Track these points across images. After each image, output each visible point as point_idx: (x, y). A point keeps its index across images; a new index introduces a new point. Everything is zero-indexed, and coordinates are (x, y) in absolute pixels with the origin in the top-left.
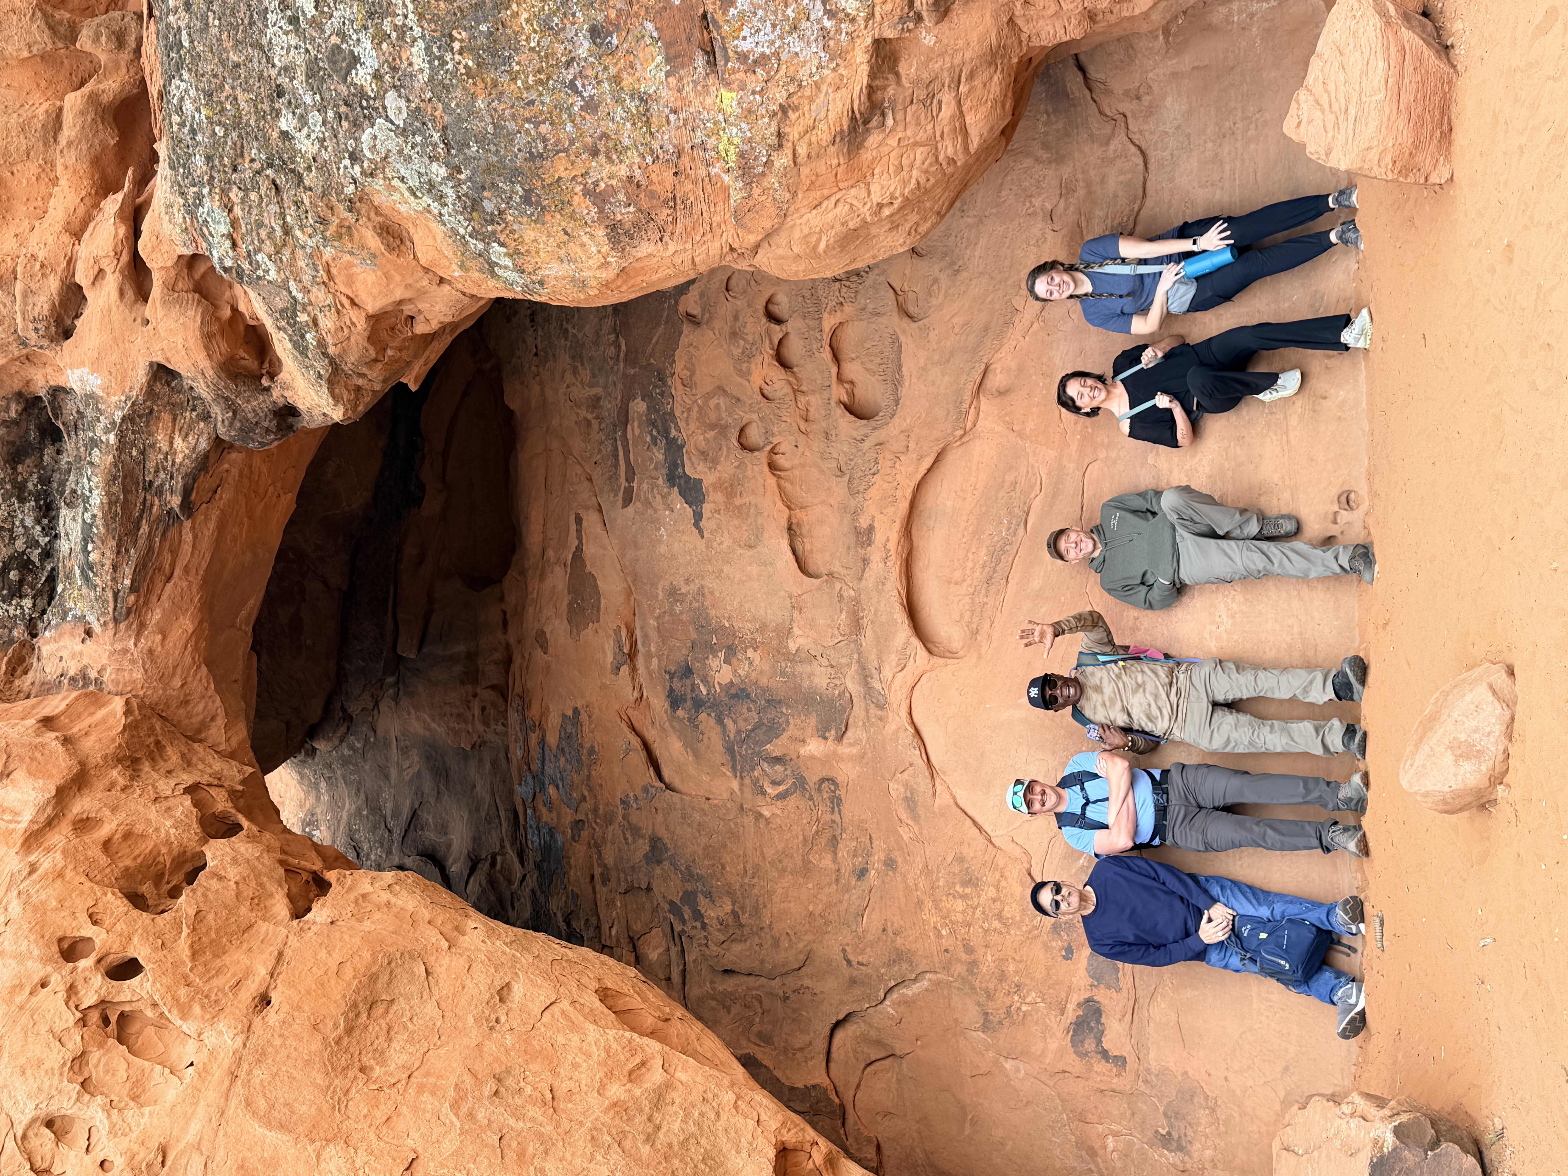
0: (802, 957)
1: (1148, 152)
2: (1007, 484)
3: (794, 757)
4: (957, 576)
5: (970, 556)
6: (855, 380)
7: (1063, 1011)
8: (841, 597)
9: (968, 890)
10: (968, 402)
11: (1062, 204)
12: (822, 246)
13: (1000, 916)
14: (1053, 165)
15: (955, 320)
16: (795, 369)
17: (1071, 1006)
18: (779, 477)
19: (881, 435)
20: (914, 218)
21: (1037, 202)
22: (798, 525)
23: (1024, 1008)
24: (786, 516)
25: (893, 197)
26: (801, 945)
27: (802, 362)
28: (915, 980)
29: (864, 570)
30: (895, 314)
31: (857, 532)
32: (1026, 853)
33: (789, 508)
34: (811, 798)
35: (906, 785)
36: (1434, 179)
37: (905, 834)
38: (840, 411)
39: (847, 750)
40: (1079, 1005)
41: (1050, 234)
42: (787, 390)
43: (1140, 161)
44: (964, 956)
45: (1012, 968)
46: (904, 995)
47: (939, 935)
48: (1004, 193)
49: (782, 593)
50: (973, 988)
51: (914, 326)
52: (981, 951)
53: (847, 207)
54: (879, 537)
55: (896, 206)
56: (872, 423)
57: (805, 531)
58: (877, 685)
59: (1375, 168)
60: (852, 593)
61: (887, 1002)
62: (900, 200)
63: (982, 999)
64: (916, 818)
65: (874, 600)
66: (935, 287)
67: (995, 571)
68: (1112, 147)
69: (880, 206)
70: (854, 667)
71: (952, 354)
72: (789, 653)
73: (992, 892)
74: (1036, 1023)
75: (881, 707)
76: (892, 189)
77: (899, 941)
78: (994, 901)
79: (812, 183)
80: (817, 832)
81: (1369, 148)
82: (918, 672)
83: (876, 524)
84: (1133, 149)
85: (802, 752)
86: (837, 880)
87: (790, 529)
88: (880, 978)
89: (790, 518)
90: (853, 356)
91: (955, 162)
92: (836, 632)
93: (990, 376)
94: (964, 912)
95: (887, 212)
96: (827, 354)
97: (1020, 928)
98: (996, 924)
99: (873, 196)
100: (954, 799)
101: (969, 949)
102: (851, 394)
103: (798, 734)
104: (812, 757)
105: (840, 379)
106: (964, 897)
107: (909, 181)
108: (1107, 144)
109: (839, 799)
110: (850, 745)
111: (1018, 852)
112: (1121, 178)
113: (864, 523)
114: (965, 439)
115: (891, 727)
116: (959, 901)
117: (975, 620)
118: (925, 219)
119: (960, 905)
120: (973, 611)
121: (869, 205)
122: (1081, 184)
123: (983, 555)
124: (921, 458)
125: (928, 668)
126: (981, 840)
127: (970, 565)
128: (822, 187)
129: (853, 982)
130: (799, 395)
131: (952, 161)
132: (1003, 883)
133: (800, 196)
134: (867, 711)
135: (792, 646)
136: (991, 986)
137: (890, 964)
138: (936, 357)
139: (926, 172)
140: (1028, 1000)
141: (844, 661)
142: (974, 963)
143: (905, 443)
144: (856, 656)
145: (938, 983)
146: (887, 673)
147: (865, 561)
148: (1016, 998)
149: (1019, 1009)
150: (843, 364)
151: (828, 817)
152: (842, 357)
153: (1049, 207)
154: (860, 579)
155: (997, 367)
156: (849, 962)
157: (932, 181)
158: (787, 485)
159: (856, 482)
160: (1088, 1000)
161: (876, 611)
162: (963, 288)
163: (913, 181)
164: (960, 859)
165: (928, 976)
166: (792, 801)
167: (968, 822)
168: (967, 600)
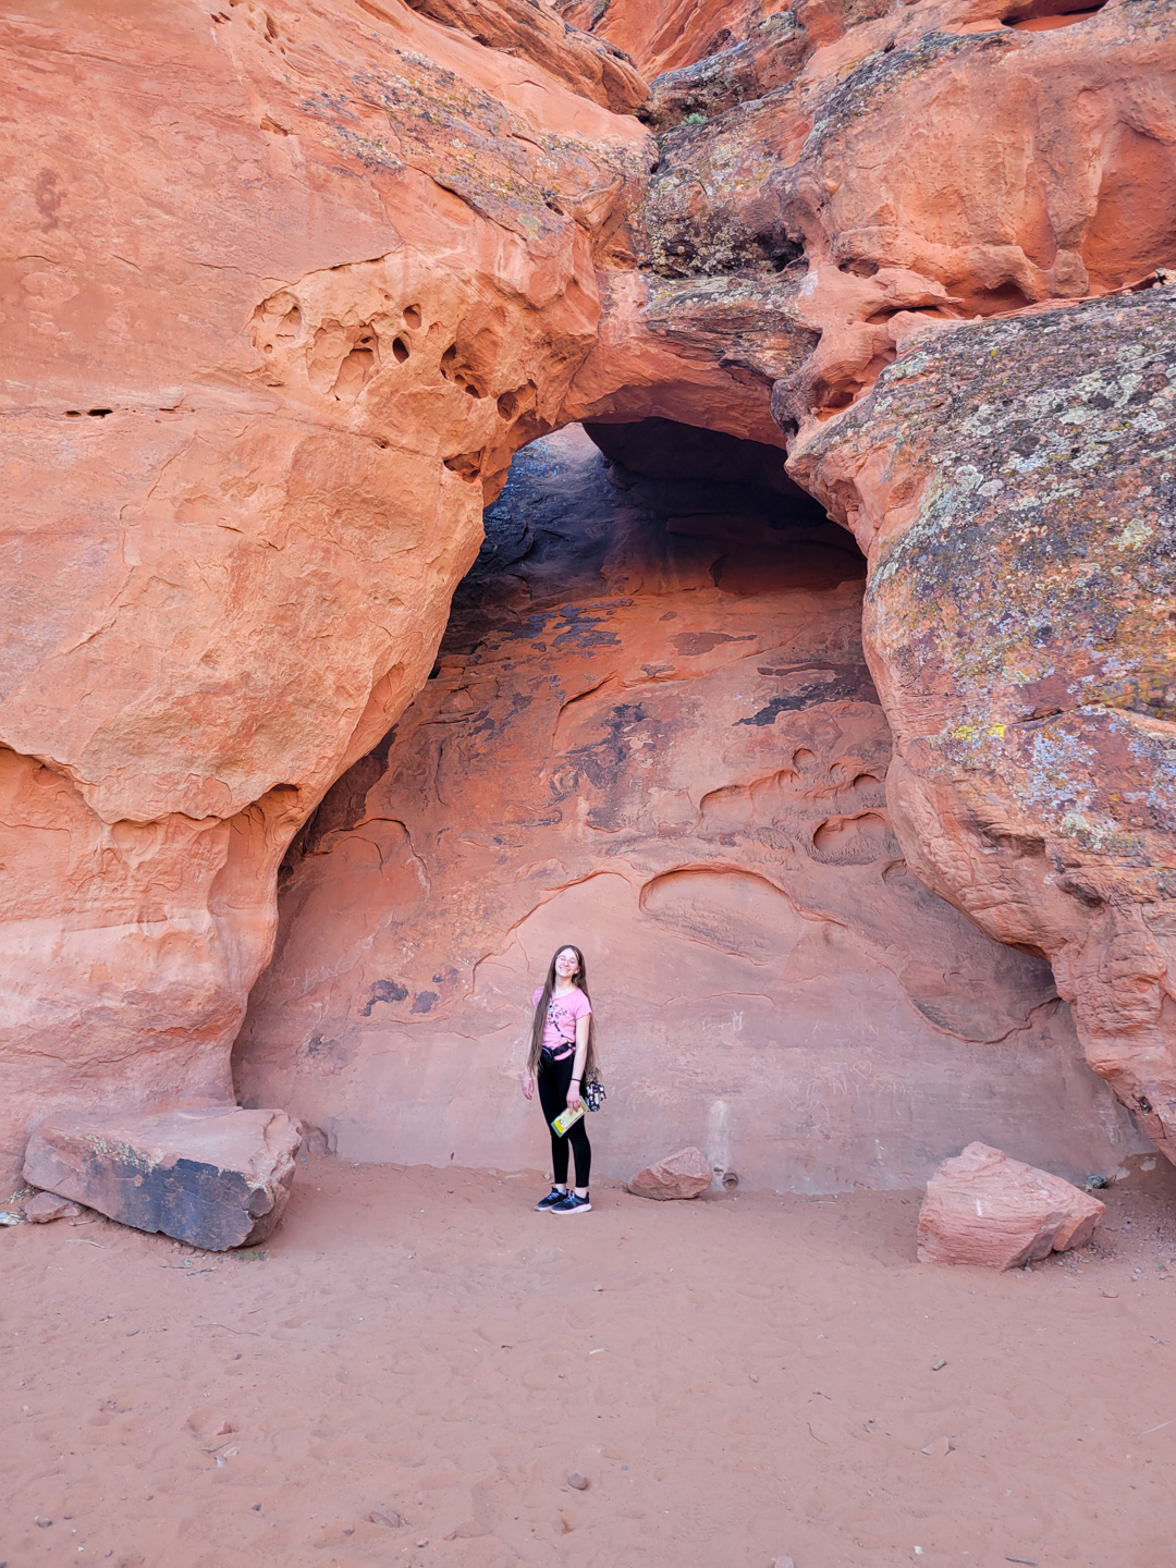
0: (446, 801)
1: (1001, 1044)
2: (761, 941)
3: (577, 793)
4: (698, 905)
5: (712, 915)
6: (844, 832)
7: (401, 975)
8: (686, 824)
9: (481, 912)
10: (820, 913)
11: (963, 981)
12: (903, 804)
13: (463, 933)
14: (994, 975)
15: (881, 903)
16: (853, 788)
17: (403, 980)
18: (774, 778)
19: (801, 850)
20: (927, 870)
21: (967, 963)
22: (740, 793)
23: (404, 949)
24: (744, 784)
25: (935, 854)
26: (454, 800)
27: (859, 793)
28: (426, 877)
29: (704, 839)
30: (888, 860)
31: (732, 835)
32: (504, 952)
33: (751, 786)
34: (550, 805)
35: (554, 870)
36: (920, 1250)
37: (521, 870)
38: (820, 821)
39: (580, 829)
40: (404, 986)
41: (942, 971)
42: (837, 783)
43: (994, 1039)
44: (439, 909)
45: (430, 941)
46: (418, 869)
47: (454, 892)
48: (975, 938)
49: (690, 782)
50: (419, 915)
51: (880, 873)
52: (441, 920)
53: (927, 821)
54: (728, 849)
55: (930, 857)
56: (810, 845)
57: (734, 797)
58: (623, 849)
59: (927, 1207)
60: (689, 831)
61: (414, 858)
62: (933, 860)
63: (411, 922)
64: (532, 877)
65: (682, 847)
66: (907, 889)
67: (700, 932)
68: (1006, 1018)
69: (929, 845)
70: (637, 834)
71: (858, 901)
72: (648, 788)
73: (478, 929)
74: (395, 957)
75: (607, 853)
76: (940, 854)
77: (452, 866)
78: (473, 930)
79: (942, 795)
80: (527, 810)
81: (941, 1203)
82: (631, 878)
83: (736, 847)
84: (1004, 1033)
85: (581, 798)
86: (495, 824)
87: (736, 787)
88: (429, 854)
89: (744, 786)
90: (862, 830)
91: (964, 900)
92: (662, 821)
93: (840, 928)
94: (467, 909)
95: (926, 850)
96: (862, 811)
97: (455, 947)
98: (458, 931)
99: (935, 839)
100: (544, 903)
101: (443, 914)
102: (833, 829)
103: (592, 796)
104: (576, 805)
105: (844, 821)
106: (477, 909)
107: (947, 867)
108: (1008, 1015)
109: (549, 824)
110: (584, 831)
111: (505, 946)
112: (982, 1025)
113: (737, 839)
114: (795, 911)
115: (594, 859)
116: (474, 906)
117: (666, 918)
118: (928, 879)
119: (472, 907)
120: (672, 916)
121: (929, 837)
122: (979, 995)
123: (712, 923)
124: (781, 879)
125: (634, 885)
126: (514, 921)
127: (706, 914)
128: (939, 802)
129: (429, 835)
130: (834, 791)
131: (964, 897)
132: (484, 936)
133: (933, 786)
134: (606, 843)
135: (652, 790)
136: (419, 927)
137: (438, 860)
138: (855, 890)
139: (954, 879)
140: (409, 952)
141: (641, 826)
142: (434, 917)
143: (793, 868)
144: (644, 834)
145: (424, 893)
146: (632, 856)
147: (710, 841)
148: (411, 944)
149: (404, 946)
150: (856, 822)
151: (537, 817)
152: (861, 820)
153: (963, 971)
154: (698, 837)
155: (845, 933)
156: (441, 832)
157: (949, 883)
158: (768, 785)
159: (767, 833)
160: (407, 992)
161: (675, 848)
162: (905, 909)
163: (947, 870)
164: (502, 907)
165: (429, 886)
166: (550, 792)
167: (527, 913)
168: (681, 912)
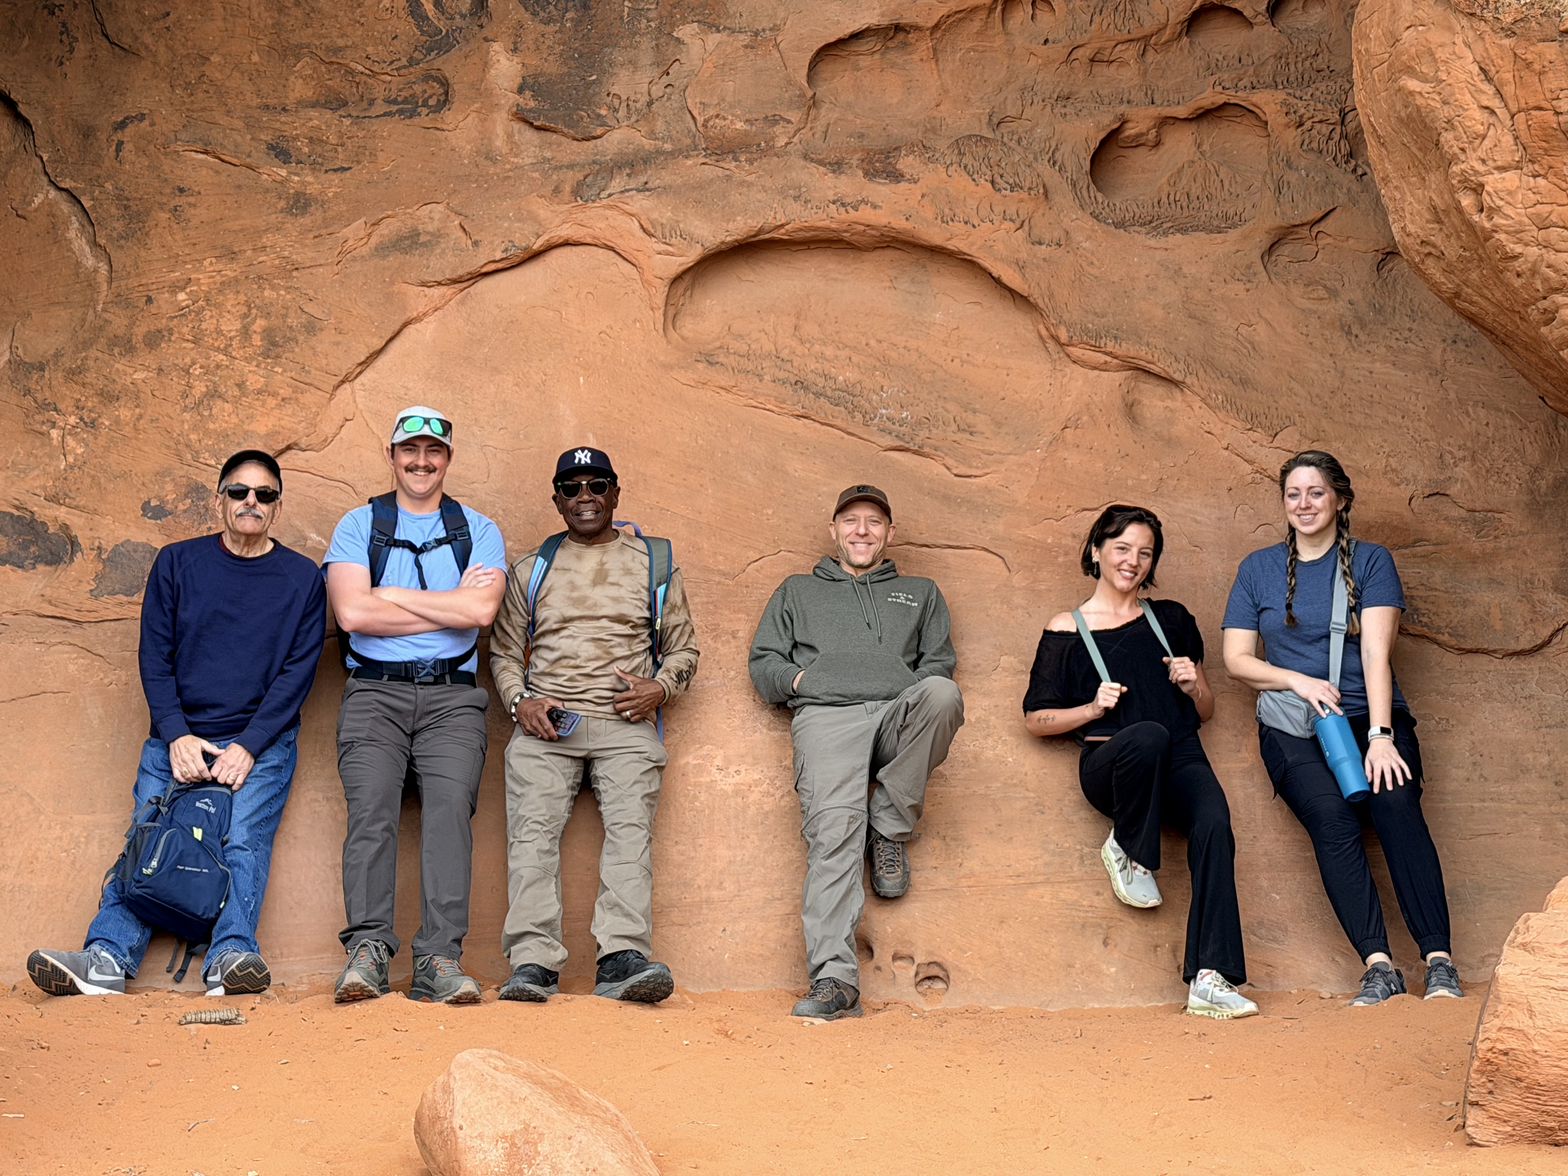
0: (126, 40)
1: (1538, 657)
2: (970, 417)
3: (486, 32)
4: (810, 329)
5: (843, 354)
6: (1162, 149)
7: (53, 499)
8: (774, 120)
9: (257, 340)
10: (1117, 351)
11: (1457, 513)
13: (213, 394)
14: (1525, 498)
15: (1262, 328)
16: (1185, 39)
17: (62, 513)
18: (991, 10)
19: (1063, 197)
20: (1452, 250)
21: (1462, 470)
22: (905, 44)
23: (54, 433)
24: (920, 21)
25: (1493, 211)
26: (148, 39)
27: (1199, 53)
28: (94, 244)
29: (821, 163)
30: (1278, 222)
31: (891, 151)
32: (326, 442)
33: (936, 27)
34: (412, 62)
35: (438, 235)
36: (1474, 1116)
37: (354, 230)
38: (1107, 121)
39: (500, 130)
40: (65, 527)
41: (1405, 492)
42: (1149, 25)
43: (1524, 644)
44: (140, 331)
45: (125, 413)
46: (67, 224)
47: (175, 288)
48: (1482, 413)
49: (781, 14)
50: (86, 345)
51: (1256, 255)
52: (150, 359)
53: (1480, 129)
54: (881, 190)
55: (1476, 218)
56: (1084, 180)
57: (892, 56)
58: (616, 184)
59: (1497, 1022)
60: (781, 142)
61: (53, 193)
62: (1487, 225)
63: (67, 362)
64: (382, 250)
65: (769, 183)
66: (1322, 293)
67: (818, 395)
68: (1551, 597)
70: (648, 144)
71: (1203, 322)
72: (673, 26)
73: (255, 381)
74: (30, 454)
75: (577, 192)
77: (164, 216)
78: (240, 385)
79: (1529, 65)
80: (352, 72)
82: (641, 258)
83: (903, 185)
84: (1546, 633)
85: (496, 46)
86: (267, 107)
87: (898, 28)
88: (96, 182)
89: (917, 28)
90: (1206, 147)
91: (1547, 323)
92: (712, 112)
93: (1161, 389)
94: (219, 332)
95: (1467, 201)
96: (1210, 97)
97: (194, 428)
98: (200, 388)
99: (1497, 175)
100: (417, 319)
101: (154, 340)
102: (1137, 143)
103: (529, 40)
104: (486, 65)
105: (1165, 122)
106: (245, 332)
107: (1520, 241)
108: (1556, 589)
109: (413, 114)
110: (510, 136)
111: (327, 428)
112: (1495, 612)
113: (906, 163)
114: (1051, 345)
115: (543, 209)
116: (238, 325)
117: (732, 361)
119: (231, 326)
120: (748, 356)
121: (1480, 168)
122: (1490, 545)
123: (847, 375)
124: (1021, 267)
125: (648, 276)
126: (347, 365)
127: (829, 352)
128: (1519, 82)
129: (87, 133)
130: (1140, 46)
131: (1549, 316)
132: (271, 402)
134: (571, 166)
135: (686, 32)
136: (90, 377)
137: (122, 200)
138: (1198, 295)
139: (1534, 272)
140: (71, 442)
141: (660, 126)
142: (129, 349)
143: (1047, 238)
144: (668, 147)
145: (92, 286)
146: (640, 203)
147: (837, 166)
148: (73, 420)
149: (54, 425)
150: (1193, 127)
151: (379, 92)
152: (1204, 125)
153: (1454, 490)
154: (805, 157)
155: (1177, 401)
156: (121, 125)
158: (976, 25)
159: (980, 151)
160: (74, 543)
161: (750, 185)
162: (1318, 343)
164: (312, 327)
165: (103, 268)
166: (406, 27)
167: (378, 344)
168: (769, 347)
